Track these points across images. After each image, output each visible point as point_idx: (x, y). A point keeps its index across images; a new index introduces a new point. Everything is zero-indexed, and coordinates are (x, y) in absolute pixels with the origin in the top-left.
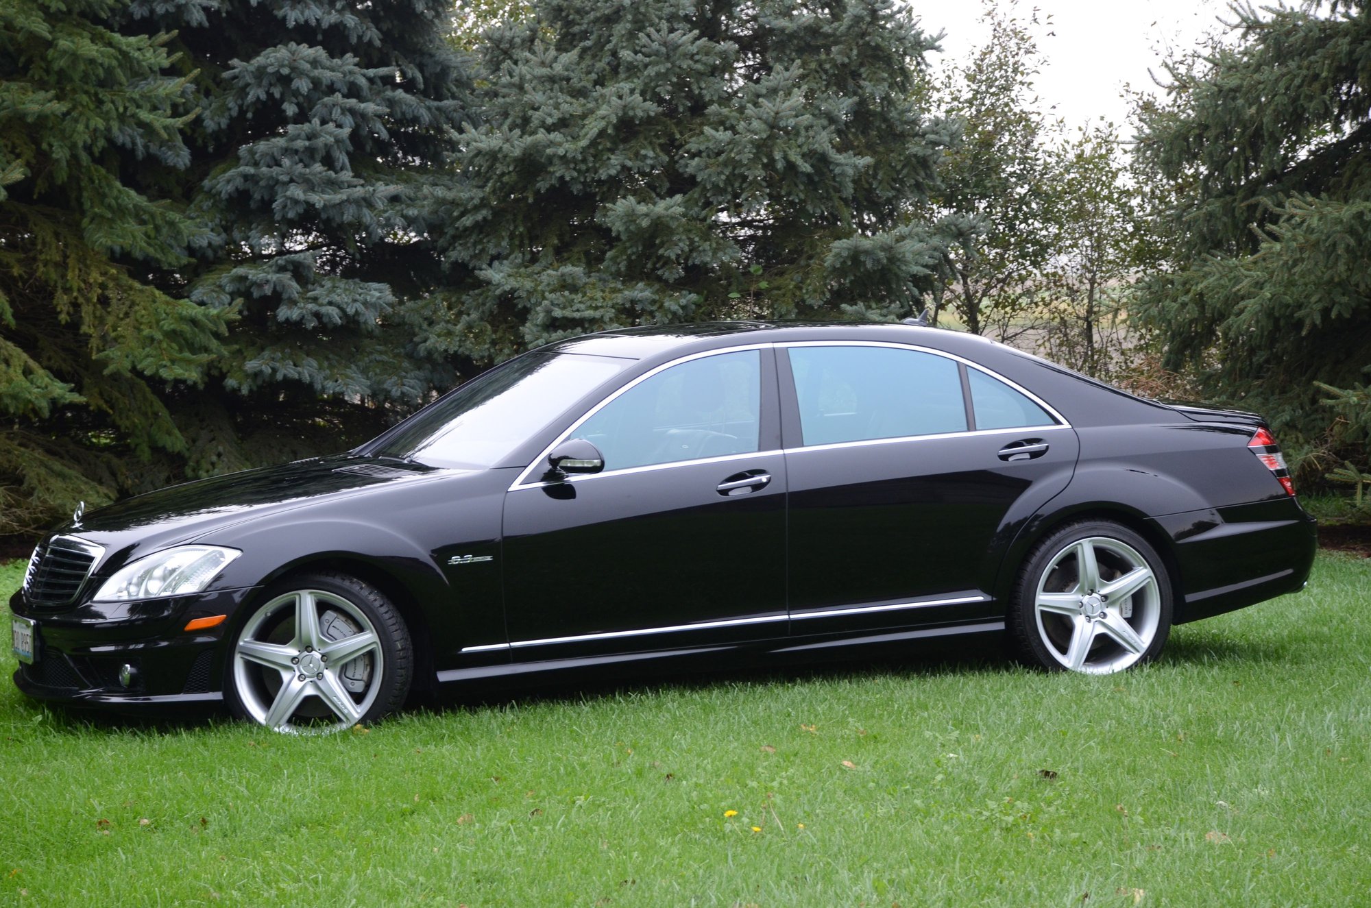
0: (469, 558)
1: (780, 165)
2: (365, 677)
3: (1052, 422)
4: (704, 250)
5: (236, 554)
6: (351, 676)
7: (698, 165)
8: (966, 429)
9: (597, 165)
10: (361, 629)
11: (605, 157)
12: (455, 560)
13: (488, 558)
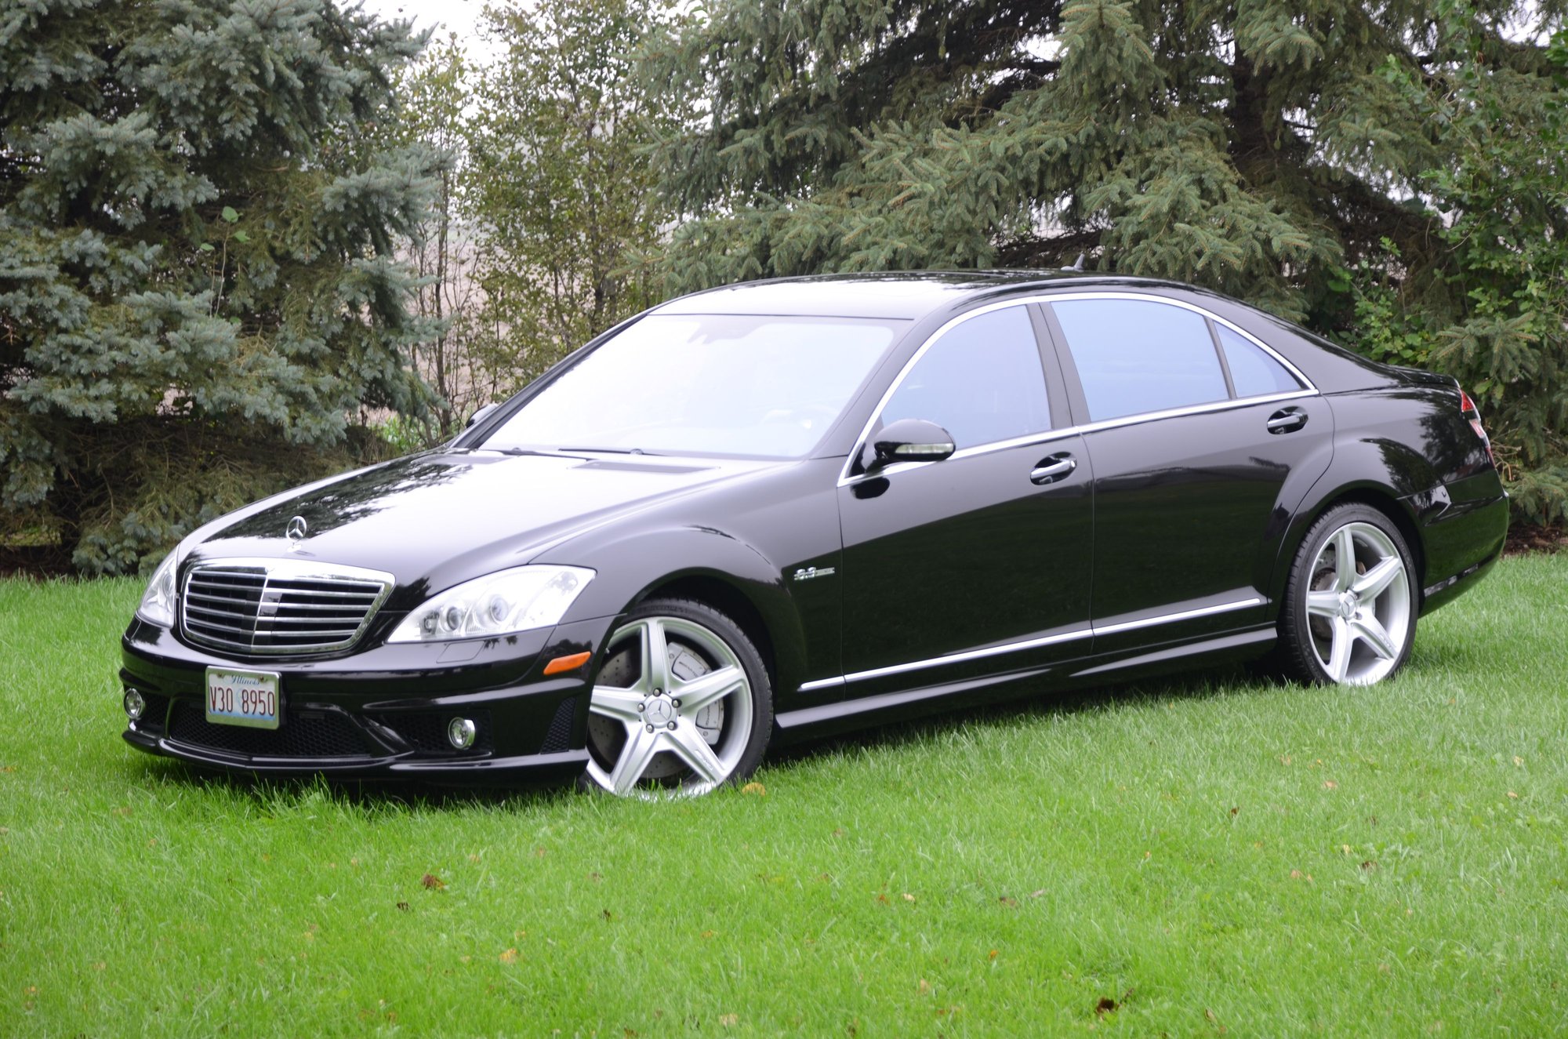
0: (813, 572)
1: (271, 78)
2: (720, 726)
3: (1298, 387)
4: (173, 188)
5: (590, 575)
6: (704, 725)
7: (159, 75)
8: (1227, 397)
9: (13, 71)
10: (714, 664)
11: (23, 61)
12: (801, 575)
13: (830, 571)
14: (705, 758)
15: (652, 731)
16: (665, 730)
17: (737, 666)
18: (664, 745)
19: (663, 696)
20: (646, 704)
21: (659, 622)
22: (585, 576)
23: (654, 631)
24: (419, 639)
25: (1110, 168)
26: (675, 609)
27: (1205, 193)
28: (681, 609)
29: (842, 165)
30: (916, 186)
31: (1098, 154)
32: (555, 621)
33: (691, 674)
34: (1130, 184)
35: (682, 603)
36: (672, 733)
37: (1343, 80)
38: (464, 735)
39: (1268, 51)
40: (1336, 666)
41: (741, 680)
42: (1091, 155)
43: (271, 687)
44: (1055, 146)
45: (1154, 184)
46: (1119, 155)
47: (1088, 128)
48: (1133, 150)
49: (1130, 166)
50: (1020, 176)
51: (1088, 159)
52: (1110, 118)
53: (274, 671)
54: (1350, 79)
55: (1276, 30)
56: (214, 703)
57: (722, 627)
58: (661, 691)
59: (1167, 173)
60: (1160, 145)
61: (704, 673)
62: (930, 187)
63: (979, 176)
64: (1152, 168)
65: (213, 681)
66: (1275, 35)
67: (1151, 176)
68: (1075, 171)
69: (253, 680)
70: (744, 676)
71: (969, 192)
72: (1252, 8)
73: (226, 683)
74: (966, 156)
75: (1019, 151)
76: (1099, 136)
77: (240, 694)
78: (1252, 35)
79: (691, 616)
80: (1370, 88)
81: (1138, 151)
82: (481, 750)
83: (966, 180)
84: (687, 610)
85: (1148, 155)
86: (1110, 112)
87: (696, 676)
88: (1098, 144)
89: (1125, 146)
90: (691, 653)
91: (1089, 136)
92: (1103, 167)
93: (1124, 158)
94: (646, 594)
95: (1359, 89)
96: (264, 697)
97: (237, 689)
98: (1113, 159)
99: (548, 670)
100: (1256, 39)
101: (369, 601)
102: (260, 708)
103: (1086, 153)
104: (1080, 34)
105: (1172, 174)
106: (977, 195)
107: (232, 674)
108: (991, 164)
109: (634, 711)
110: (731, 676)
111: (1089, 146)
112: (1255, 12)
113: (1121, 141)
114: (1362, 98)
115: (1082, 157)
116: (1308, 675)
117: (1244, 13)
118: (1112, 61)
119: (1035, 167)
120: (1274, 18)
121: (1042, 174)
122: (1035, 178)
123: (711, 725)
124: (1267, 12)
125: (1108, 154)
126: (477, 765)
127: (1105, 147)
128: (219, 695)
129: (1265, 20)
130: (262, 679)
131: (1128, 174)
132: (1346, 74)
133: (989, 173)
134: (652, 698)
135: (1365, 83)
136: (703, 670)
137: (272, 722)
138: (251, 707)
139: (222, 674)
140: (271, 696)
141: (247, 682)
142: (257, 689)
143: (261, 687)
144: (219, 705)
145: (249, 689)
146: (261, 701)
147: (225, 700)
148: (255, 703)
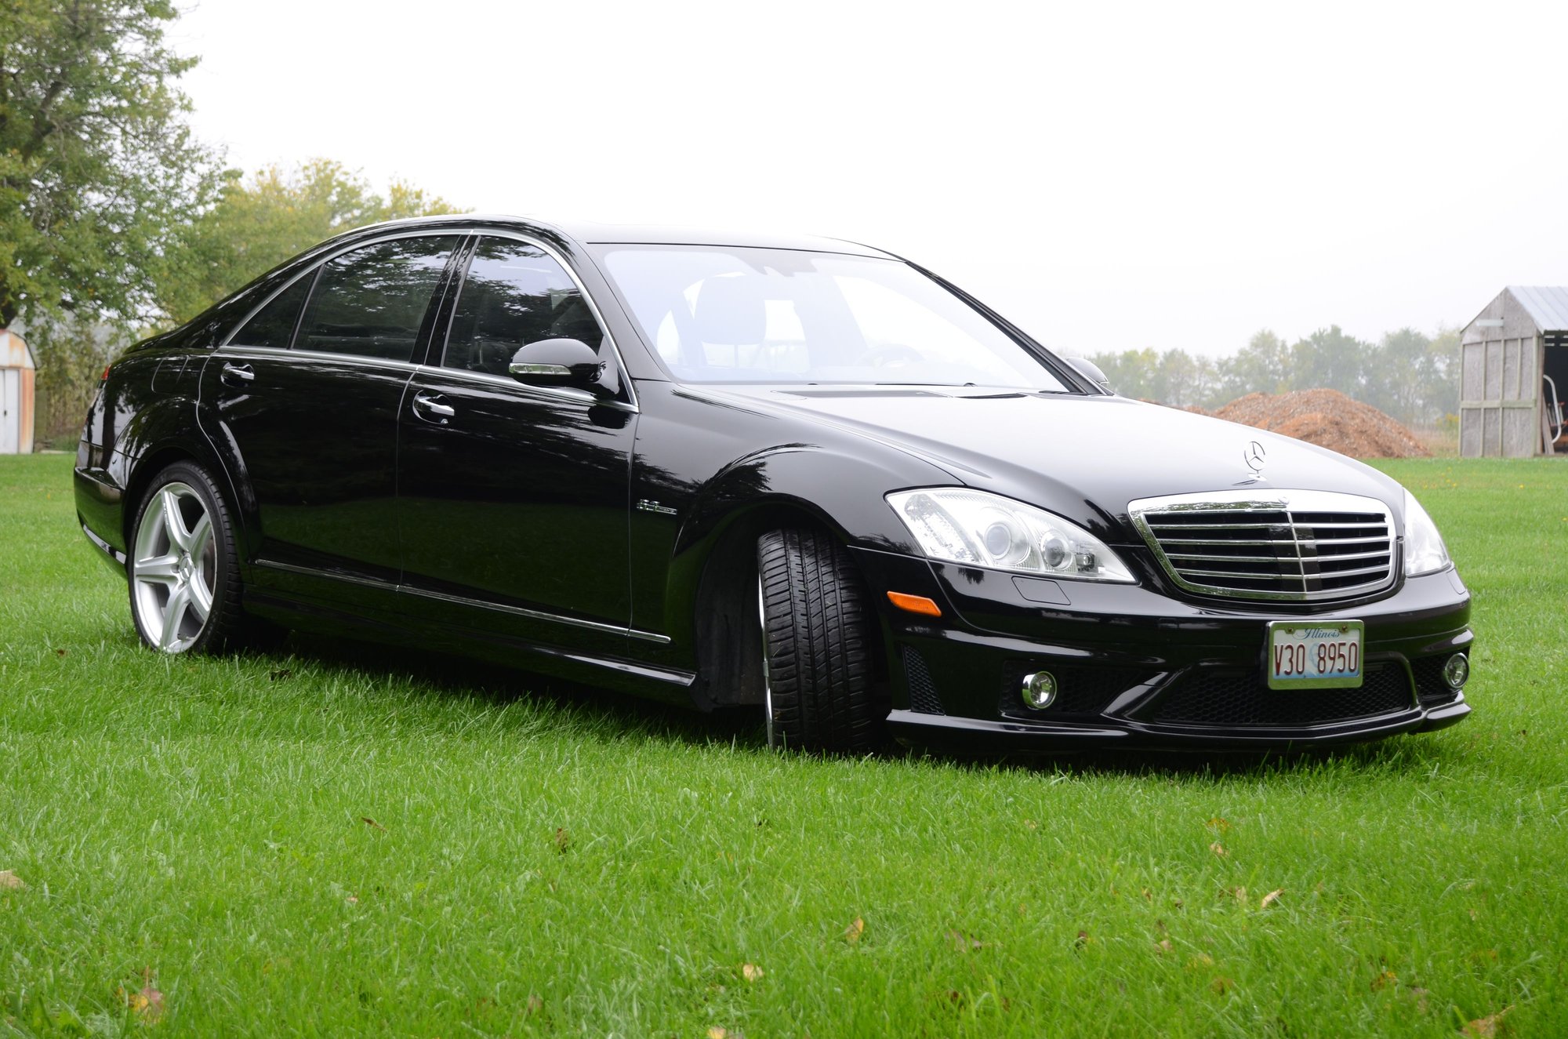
43: (1355, 637)
53: (1356, 619)
56: (1278, 666)
65: (1279, 639)
69: (1332, 631)
73: (1297, 639)
77: (1316, 650)
96: (1344, 651)
97: (1311, 644)
102: (1340, 664)
107: (1304, 627)
128: (1287, 654)
130: (1343, 627)
137: (1357, 681)
138: (1329, 663)
139: (1290, 629)
140: (1353, 648)
141: (1325, 635)
142: (1336, 641)
143: (1342, 639)
144: (1285, 667)
145: (1327, 642)
146: (1341, 656)
147: (1294, 660)
148: (1333, 659)
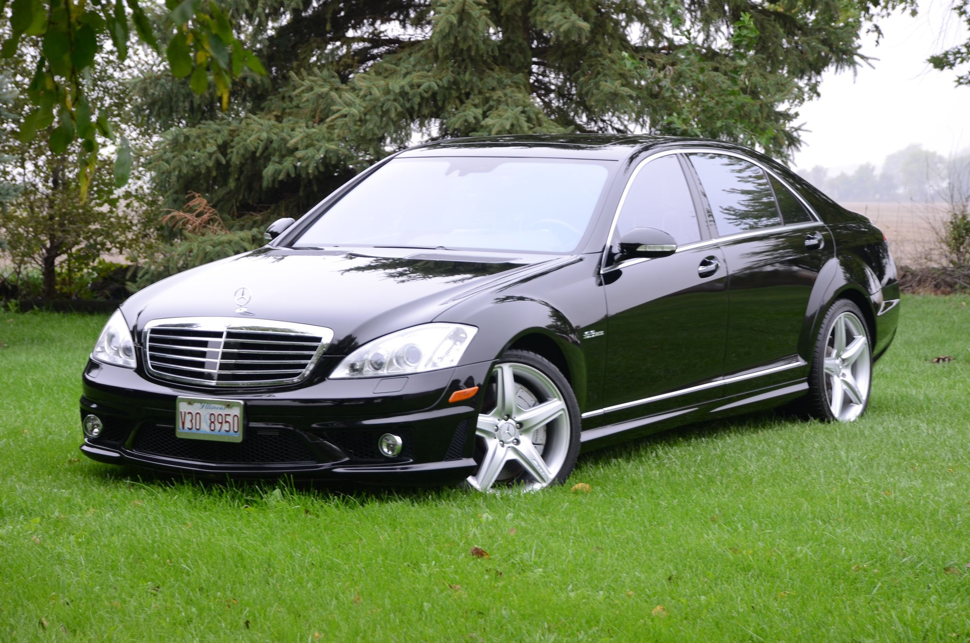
12: (587, 335)
13: (601, 333)
14: (539, 465)
15: (503, 446)
16: (512, 445)
17: (560, 400)
18: (512, 456)
19: (510, 421)
20: (499, 426)
21: (510, 366)
22: (471, 332)
23: (506, 372)
24: (348, 376)
25: (462, 102)
26: (521, 357)
27: (529, 120)
28: (524, 357)
29: (269, 98)
30: (345, 110)
31: (454, 94)
32: (455, 364)
33: (526, 405)
34: (479, 112)
35: (525, 353)
36: (517, 447)
37: (596, 56)
38: (391, 447)
39: (562, 30)
40: (836, 408)
41: (563, 409)
42: (450, 94)
43: (237, 411)
44: (430, 87)
45: (494, 113)
46: (468, 95)
47: (448, 76)
48: (476, 92)
49: (477, 101)
50: (408, 105)
51: (448, 96)
52: (461, 71)
53: (239, 400)
54: (601, 55)
55: (565, 18)
56: (183, 424)
57: (551, 371)
58: (509, 416)
59: (502, 107)
60: (493, 89)
61: (534, 405)
62: (354, 111)
63: (383, 104)
64: (491, 103)
65: (183, 407)
66: (565, 20)
67: (491, 108)
68: (440, 104)
69: (220, 406)
70: (564, 407)
71: (377, 114)
72: (547, 3)
73: (195, 409)
74: (376, 92)
75: (407, 89)
76: (455, 82)
77: (208, 417)
78: (550, 20)
79: (531, 363)
80: (613, 62)
81: (480, 93)
82: (404, 458)
83: (374, 107)
84: (528, 358)
85: (487, 95)
86: (461, 66)
87: (530, 407)
88: (454, 87)
89: (472, 89)
90: (526, 389)
91: (449, 81)
92: (457, 102)
93: (472, 96)
94: (509, 345)
95: (607, 62)
96: (229, 419)
97: (205, 413)
98: (463, 97)
99: (451, 399)
100: (552, 22)
101: (314, 348)
102: (226, 427)
103: (447, 92)
104: (453, 14)
105: (506, 107)
106: (382, 117)
107: (201, 402)
108: (391, 97)
109: (491, 429)
110: (555, 407)
111: (449, 88)
112: (550, 6)
113: (469, 86)
114: (610, 68)
115: (445, 96)
116: (822, 414)
117: (542, 6)
118: (471, 33)
119: (417, 100)
120: (563, 10)
121: (420, 105)
122: (416, 107)
123: (539, 442)
124: (559, 6)
125: (461, 94)
126: (398, 469)
127: (458, 89)
128: (189, 417)
129: (557, 11)
130: (228, 406)
131: (476, 106)
132: (598, 53)
133: (390, 103)
134: (503, 421)
135: (610, 58)
136: (533, 402)
137: (237, 437)
138: (218, 426)
139: (190, 402)
140: (236, 418)
141: (215, 408)
142: (223, 413)
143: (227, 411)
144: (188, 425)
145: (216, 413)
146: (226, 422)
147: (194, 421)
148: (221, 423)
